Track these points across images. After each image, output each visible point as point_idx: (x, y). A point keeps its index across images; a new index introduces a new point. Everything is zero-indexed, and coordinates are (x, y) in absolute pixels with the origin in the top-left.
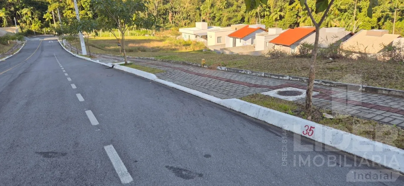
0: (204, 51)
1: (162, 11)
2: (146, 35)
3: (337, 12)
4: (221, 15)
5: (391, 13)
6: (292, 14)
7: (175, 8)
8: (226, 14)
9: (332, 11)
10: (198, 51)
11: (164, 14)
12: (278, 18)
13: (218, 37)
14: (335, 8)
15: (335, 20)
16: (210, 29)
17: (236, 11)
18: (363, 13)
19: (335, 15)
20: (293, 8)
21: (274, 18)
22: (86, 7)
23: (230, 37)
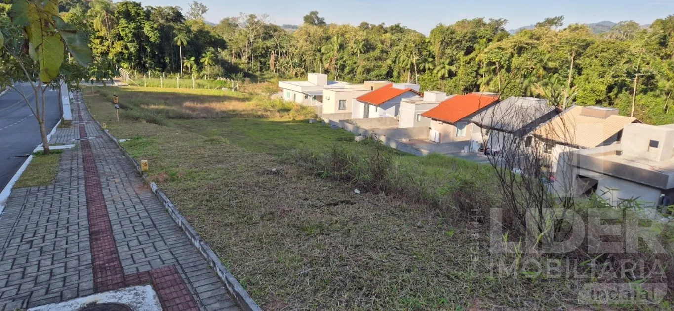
0: (311, 122)
1: (260, 50)
2: (223, 89)
3: (542, 72)
4: (355, 63)
5: (629, 80)
6: (470, 70)
7: (282, 48)
8: (362, 62)
9: (534, 69)
10: (301, 121)
11: (262, 56)
12: (447, 75)
13: (340, 101)
14: (538, 65)
15: (538, 85)
16: (330, 86)
17: (380, 59)
18: (584, 76)
19: (539, 77)
20: (470, 59)
21: (440, 75)
22: (126, 36)
23: (361, 102)
